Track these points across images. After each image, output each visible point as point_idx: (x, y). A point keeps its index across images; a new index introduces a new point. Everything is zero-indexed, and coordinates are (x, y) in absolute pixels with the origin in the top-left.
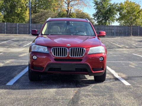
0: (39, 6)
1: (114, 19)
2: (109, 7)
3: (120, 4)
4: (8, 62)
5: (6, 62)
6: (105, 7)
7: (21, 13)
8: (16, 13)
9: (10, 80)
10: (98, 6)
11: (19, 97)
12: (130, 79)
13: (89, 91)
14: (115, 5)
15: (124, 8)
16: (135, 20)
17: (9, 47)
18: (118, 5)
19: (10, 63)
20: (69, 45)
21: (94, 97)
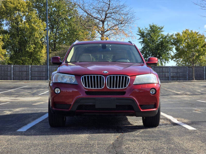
0: (61, 42)
1: (169, 58)
2: (161, 40)
3: (177, 35)
4: (18, 110)
5: (14, 110)
6: (154, 41)
7: (35, 52)
8: (28, 51)
9: (22, 127)
10: (145, 38)
11: (35, 142)
12: (196, 124)
13: (137, 137)
14: (169, 37)
15: (182, 41)
16: (198, 57)
17: (17, 96)
18: (174, 36)
19: (21, 111)
20: (107, 72)
21: (144, 142)
